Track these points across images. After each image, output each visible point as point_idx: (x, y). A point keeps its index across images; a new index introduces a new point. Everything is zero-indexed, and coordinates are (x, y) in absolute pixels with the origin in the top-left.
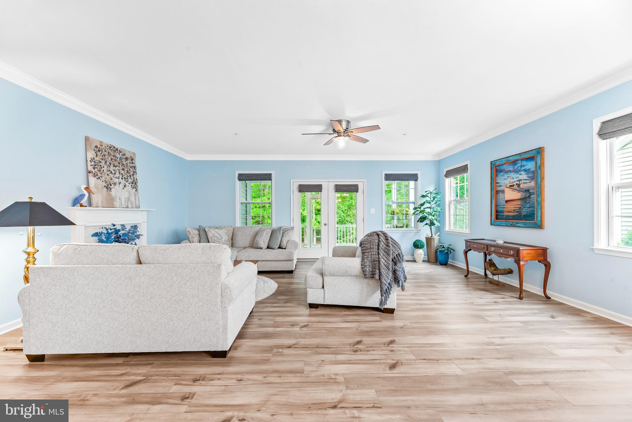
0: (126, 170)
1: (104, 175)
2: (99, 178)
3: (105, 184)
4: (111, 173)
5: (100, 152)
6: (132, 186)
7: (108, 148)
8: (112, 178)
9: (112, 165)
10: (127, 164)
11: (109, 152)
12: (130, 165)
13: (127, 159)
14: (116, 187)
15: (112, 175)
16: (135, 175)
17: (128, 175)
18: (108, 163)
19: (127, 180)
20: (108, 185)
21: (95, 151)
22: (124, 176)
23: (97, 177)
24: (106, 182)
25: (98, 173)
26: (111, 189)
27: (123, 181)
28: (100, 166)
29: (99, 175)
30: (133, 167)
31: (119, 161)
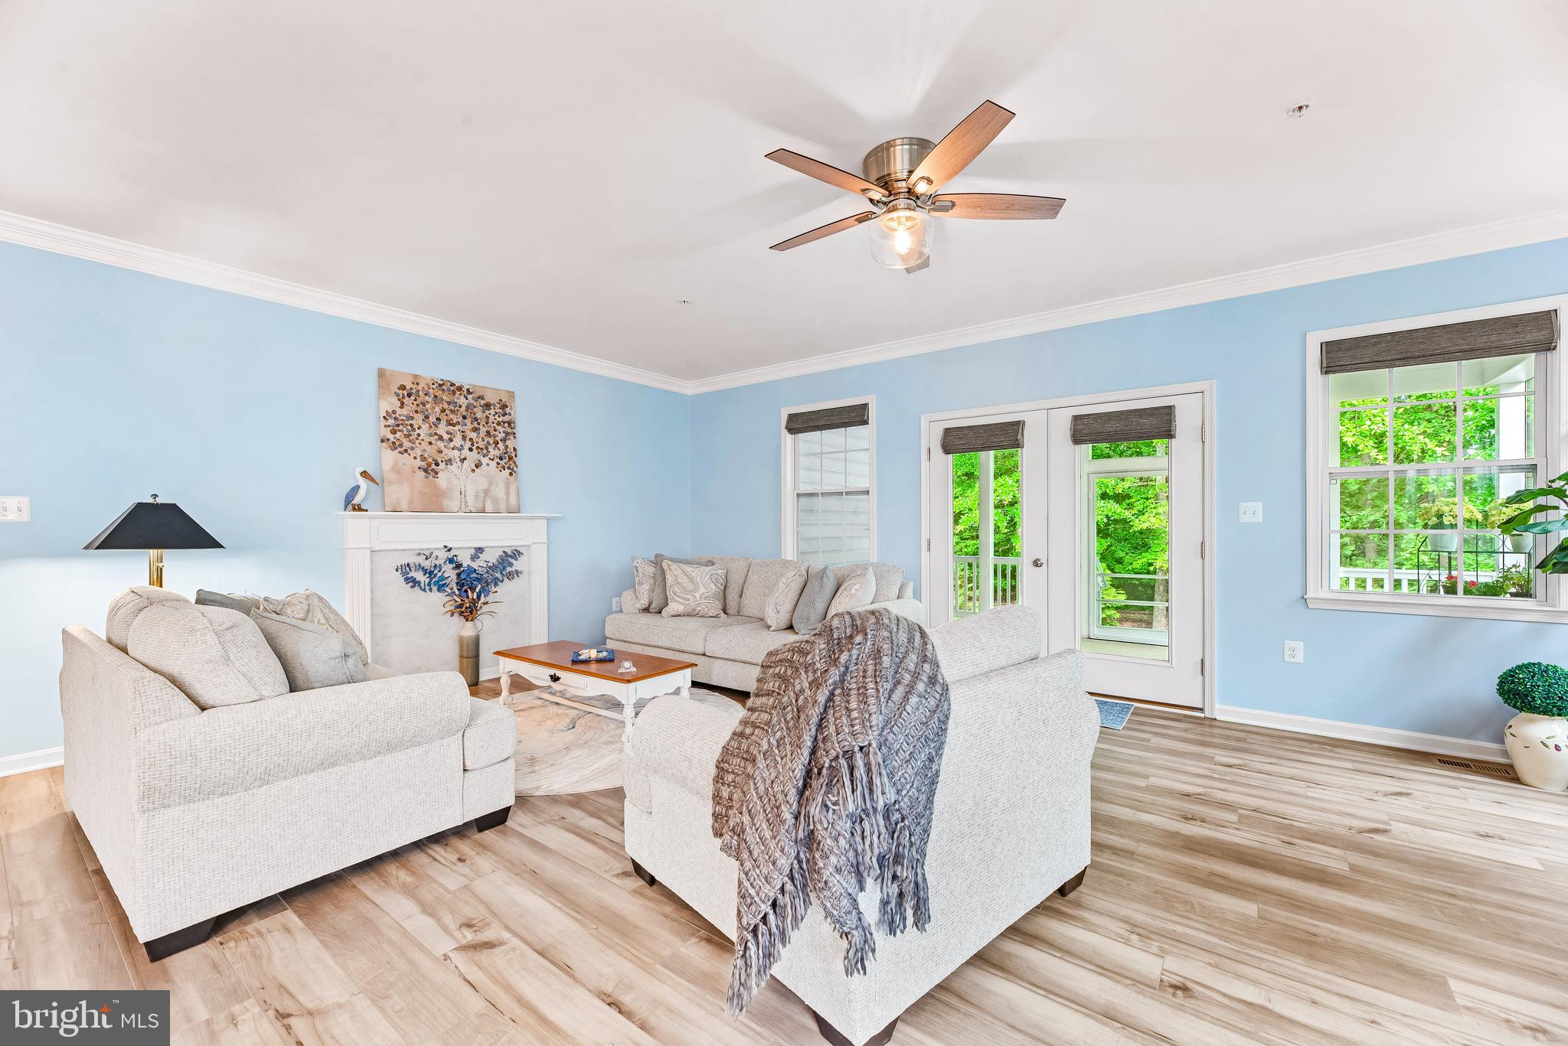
0: (483, 430)
1: (420, 444)
2: (406, 451)
3: (419, 463)
4: (441, 438)
5: (413, 398)
6: (498, 464)
7: (434, 387)
8: (443, 448)
9: (443, 423)
10: (487, 417)
11: (436, 397)
12: (495, 419)
13: (488, 406)
14: (453, 468)
15: (441, 444)
16: (509, 439)
17: (488, 442)
18: (432, 419)
19: (485, 451)
20: (429, 465)
21: (398, 395)
22: (477, 443)
23: (399, 449)
24: (423, 458)
25: (404, 440)
26: (437, 473)
27: (473, 456)
28: (409, 427)
29: (407, 444)
30: (504, 423)
31: (464, 413)
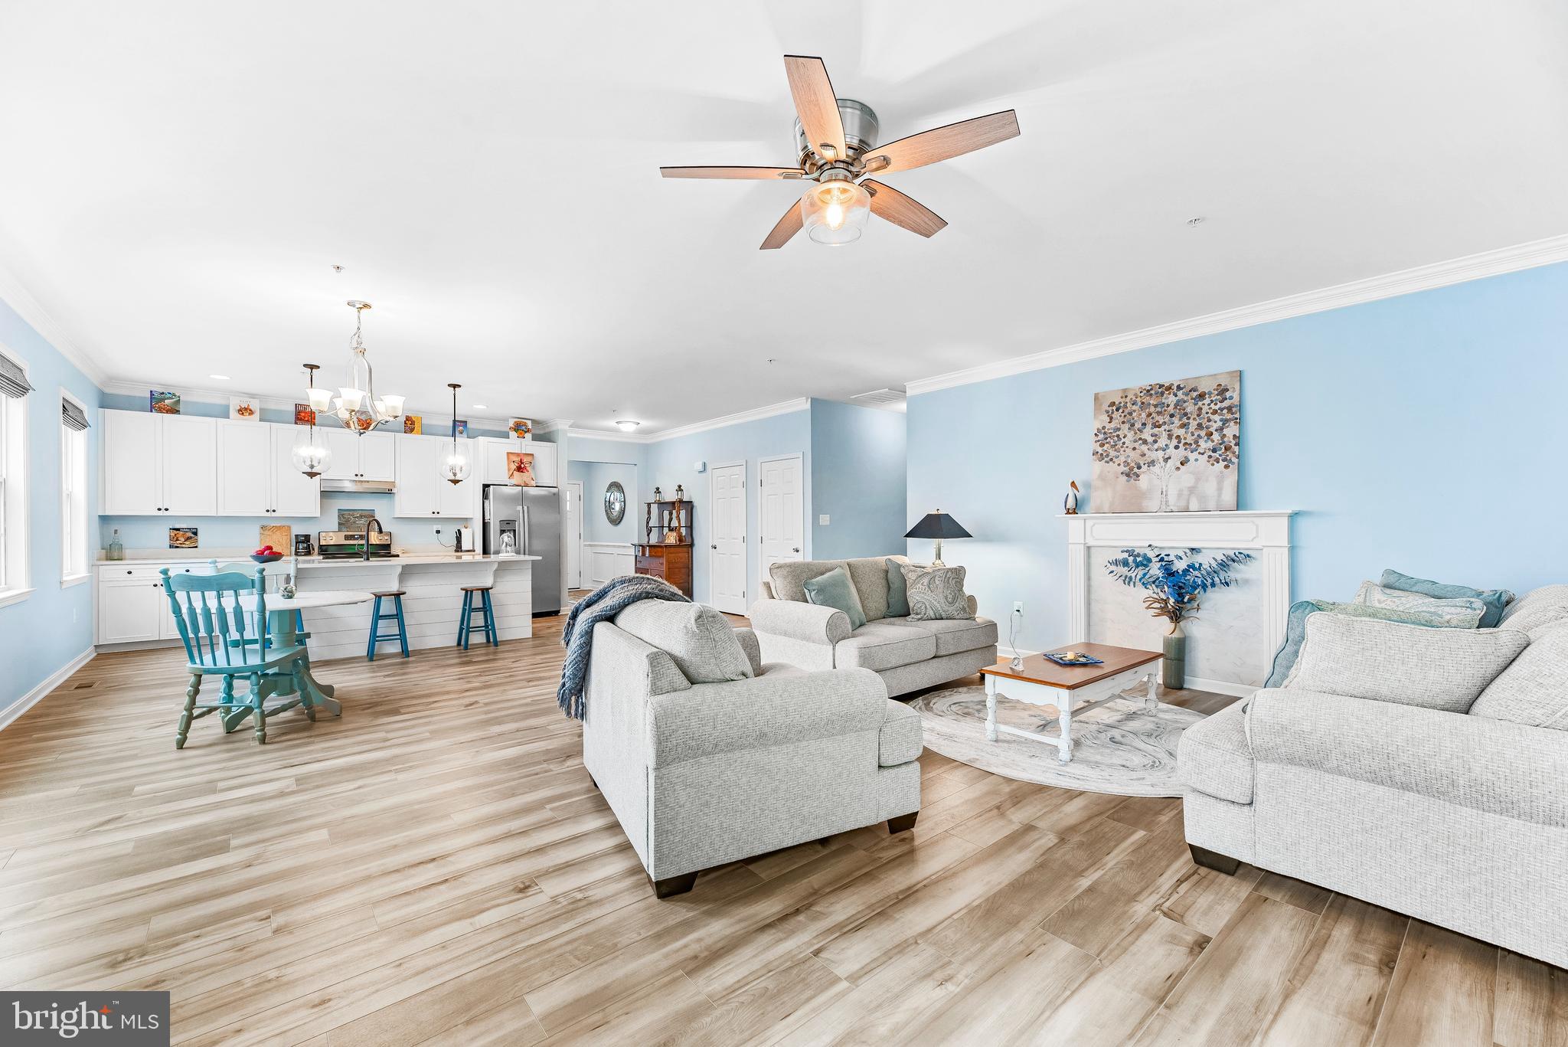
0: (1193, 424)
1: (1124, 451)
2: (1111, 460)
3: (1122, 468)
4: (1145, 442)
5: (1121, 411)
6: (1210, 457)
7: (1142, 394)
8: (1146, 451)
9: (1149, 426)
10: (1200, 409)
11: (1143, 403)
12: (1210, 408)
13: (1202, 396)
14: (1156, 469)
15: (1144, 448)
16: (1228, 427)
17: (1199, 436)
18: (1138, 425)
19: (1194, 446)
20: (1131, 469)
21: (1107, 412)
22: (1185, 439)
23: (1106, 459)
24: (1126, 463)
25: (1110, 451)
26: (1138, 476)
27: (1182, 452)
28: (1116, 438)
29: (1112, 453)
30: (1222, 409)
31: (1172, 412)
